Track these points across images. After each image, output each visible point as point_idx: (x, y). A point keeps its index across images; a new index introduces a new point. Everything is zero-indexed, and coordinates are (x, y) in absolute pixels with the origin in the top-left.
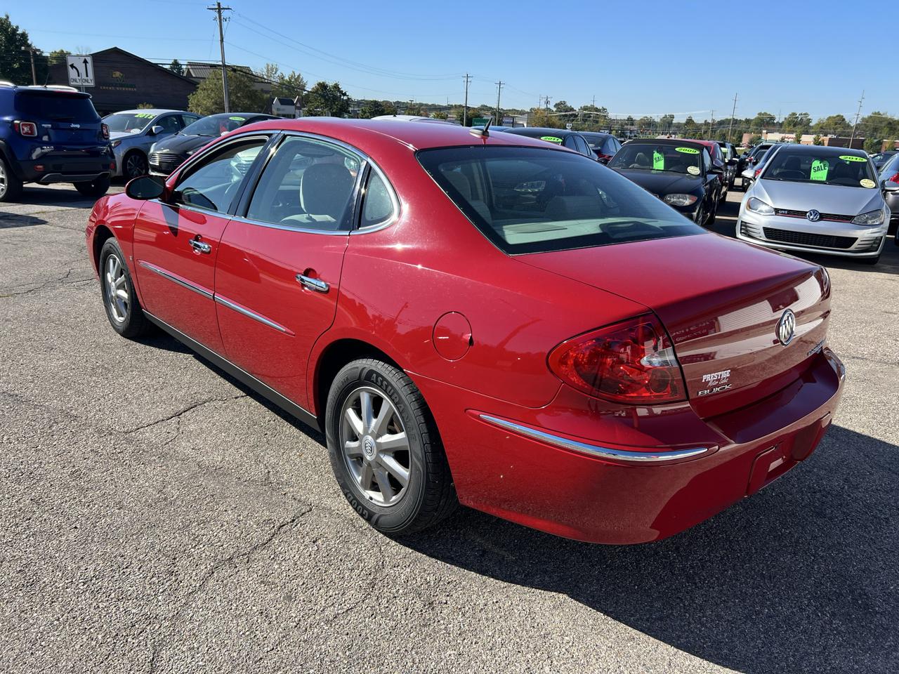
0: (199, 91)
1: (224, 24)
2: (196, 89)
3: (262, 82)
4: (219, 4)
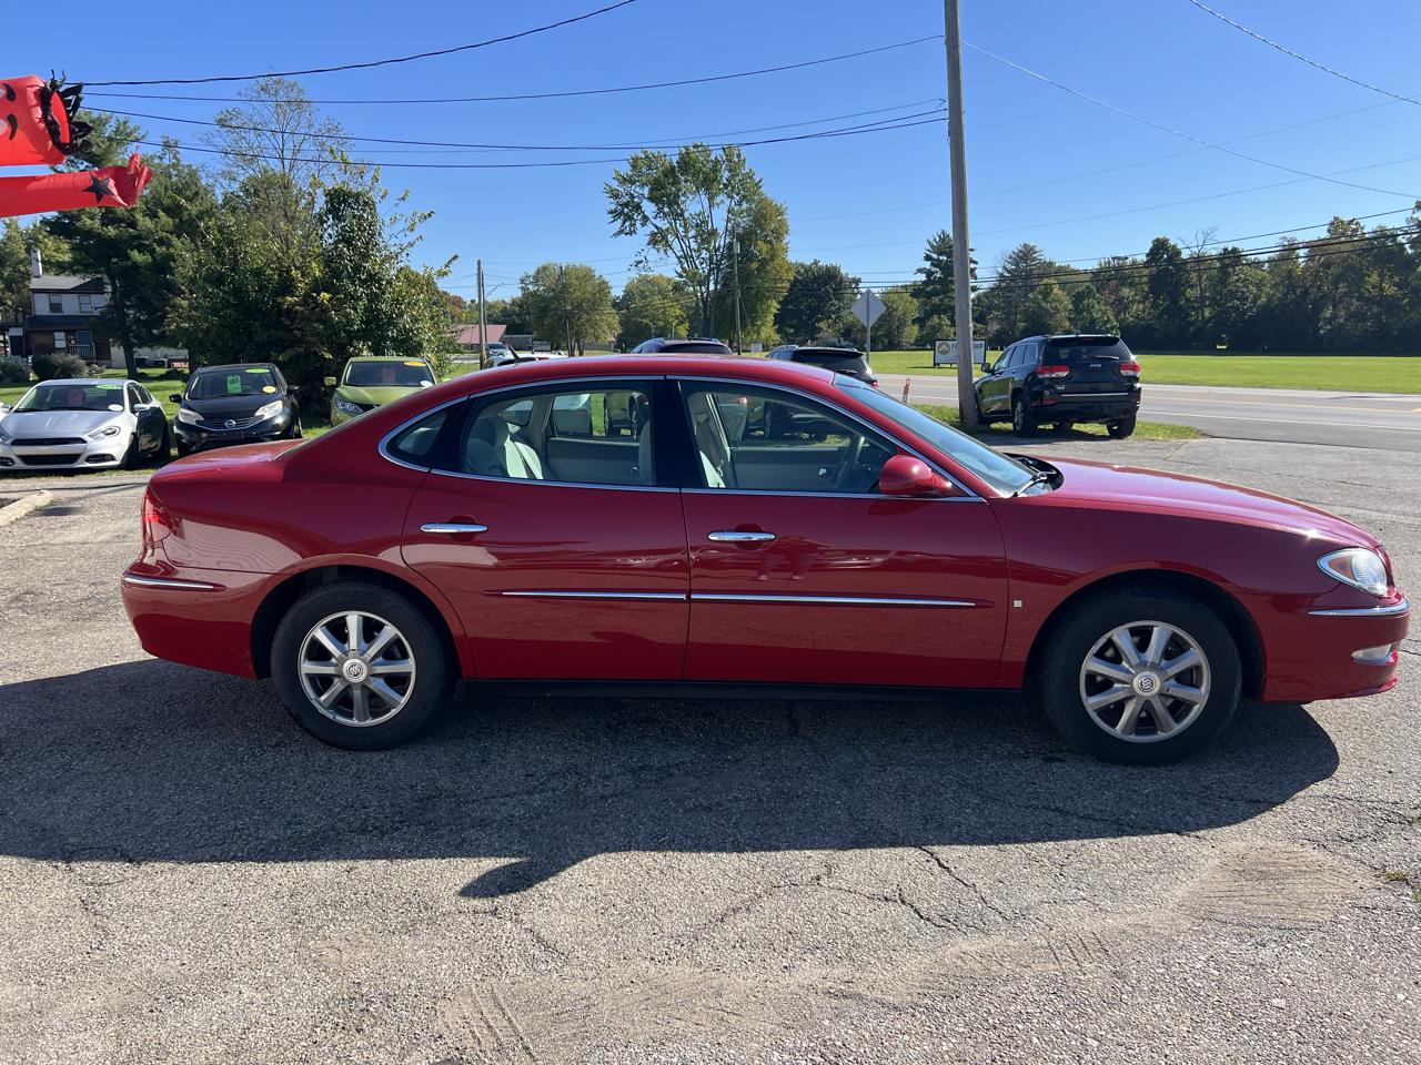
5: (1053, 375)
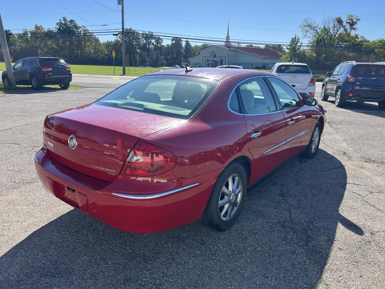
5: (48, 70)
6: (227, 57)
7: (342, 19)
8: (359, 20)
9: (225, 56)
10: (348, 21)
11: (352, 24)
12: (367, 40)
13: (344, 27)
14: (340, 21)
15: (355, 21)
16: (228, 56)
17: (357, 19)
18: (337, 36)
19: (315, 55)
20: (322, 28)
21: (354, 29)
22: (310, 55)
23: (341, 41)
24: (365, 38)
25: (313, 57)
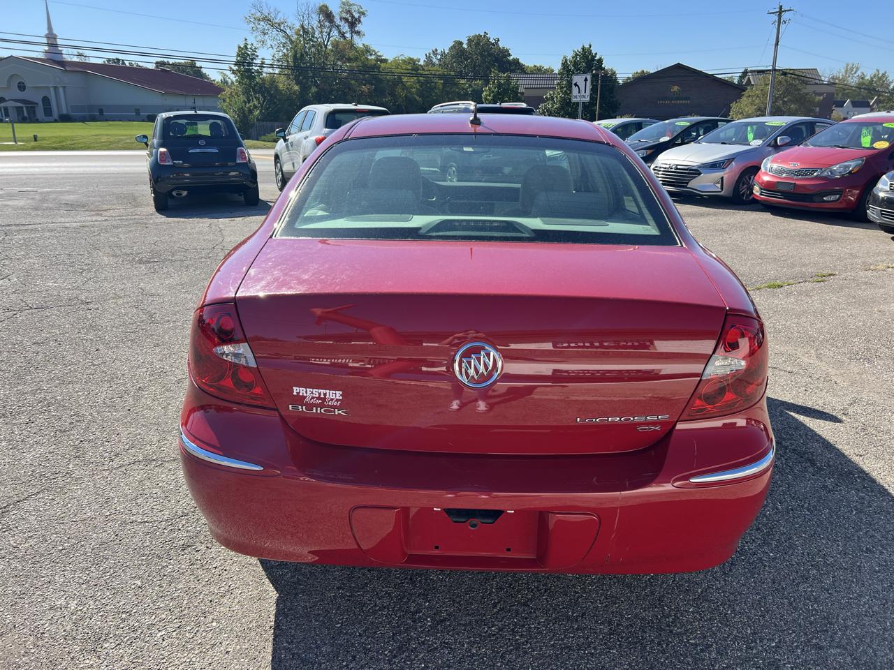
0: (744, 98)
1: (783, 26)
2: (740, 97)
3: (817, 84)
4: (781, 7)
6: (61, 90)
7: (330, 9)
8: (363, 14)
9: (55, 88)
10: (344, 15)
11: (353, 23)
12: (383, 58)
13: (338, 27)
14: (328, 16)
15: (356, 15)
16: (64, 87)
17: (359, 13)
18: (330, 47)
19: (296, 88)
20: (297, 26)
21: (358, 33)
22: (287, 88)
23: (340, 59)
24: (378, 54)
25: (294, 93)
